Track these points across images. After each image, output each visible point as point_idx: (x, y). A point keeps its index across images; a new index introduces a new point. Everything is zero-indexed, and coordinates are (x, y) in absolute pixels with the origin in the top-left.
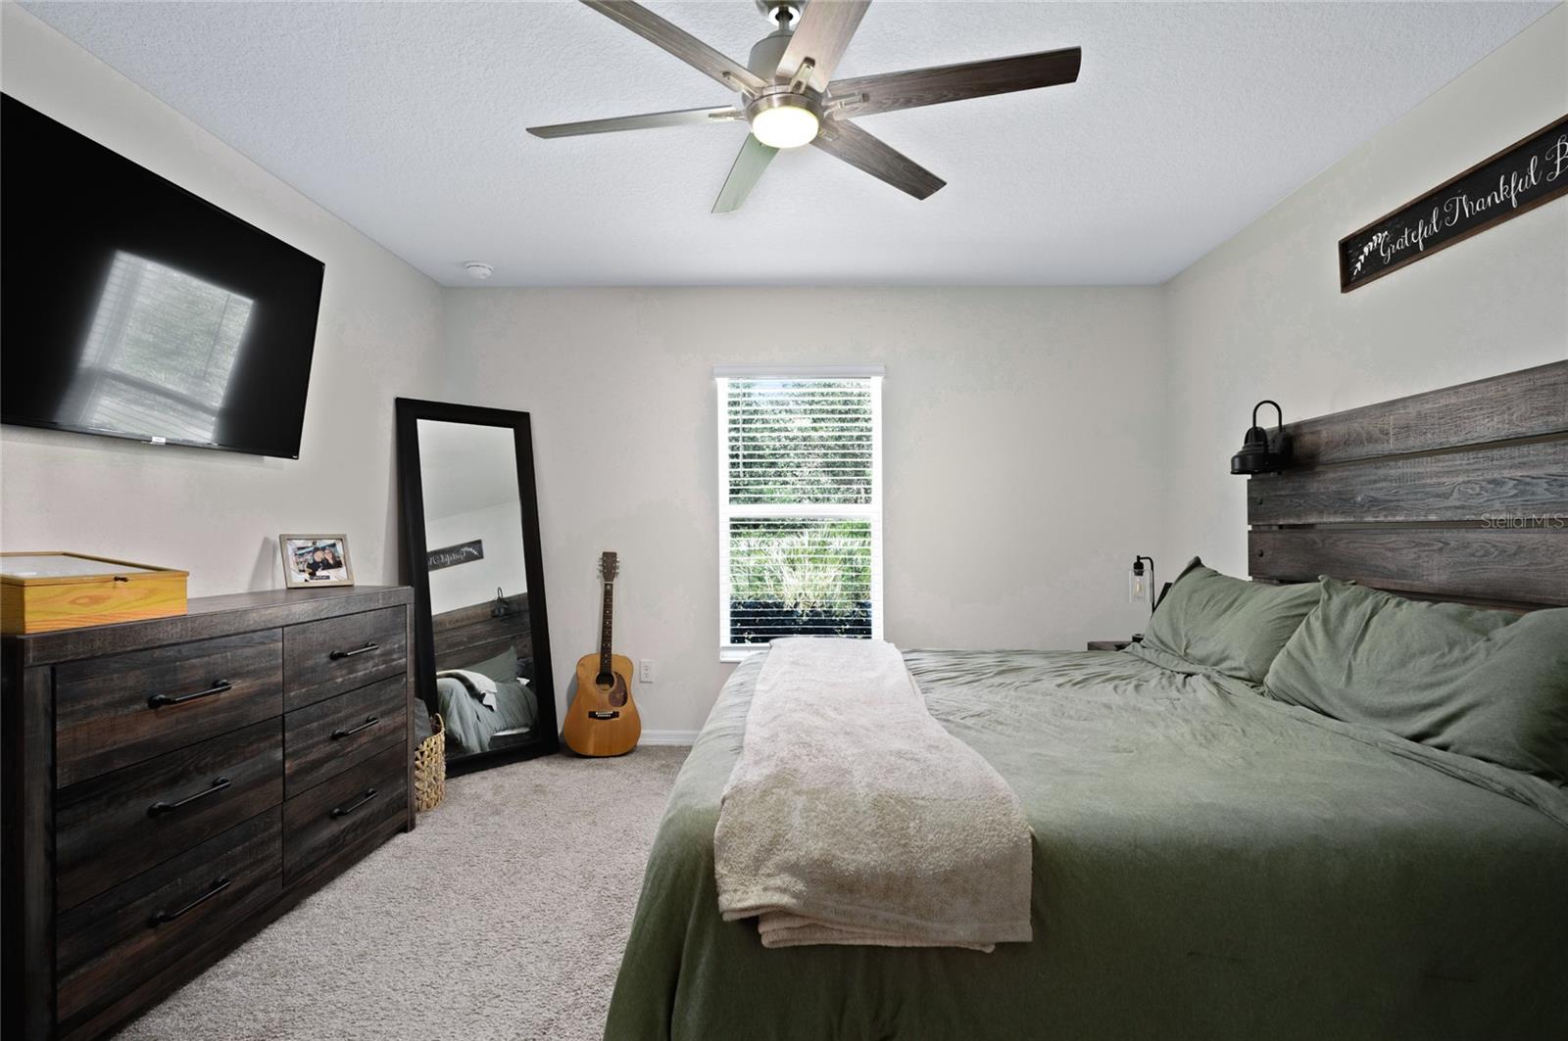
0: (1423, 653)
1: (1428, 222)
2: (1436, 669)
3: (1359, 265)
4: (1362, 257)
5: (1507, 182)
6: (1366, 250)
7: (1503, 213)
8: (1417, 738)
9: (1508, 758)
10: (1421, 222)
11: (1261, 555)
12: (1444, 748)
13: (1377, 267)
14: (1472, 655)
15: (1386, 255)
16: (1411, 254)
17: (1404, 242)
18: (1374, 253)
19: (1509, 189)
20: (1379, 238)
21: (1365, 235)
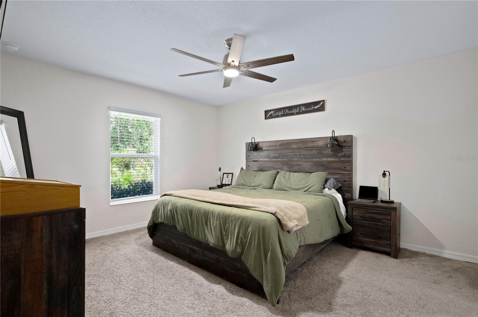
0: (302, 180)
1: (281, 112)
2: (305, 182)
3: (268, 116)
4: (269, 114)
5: (294, 110)
6: (270, 113)
7: (293, 114)
8: (305, 191)
9: (320, 192)
10: (280, 112)
11: (249, 166)
12: (309, 192)
13: (271, 117)
14: (309, 179)
15: (274, 115)
16: (278, 116)
17: (277, 114)
18: (271, 114)
19: (294, 111)
20: (272, 112)
21: (270, 111)
